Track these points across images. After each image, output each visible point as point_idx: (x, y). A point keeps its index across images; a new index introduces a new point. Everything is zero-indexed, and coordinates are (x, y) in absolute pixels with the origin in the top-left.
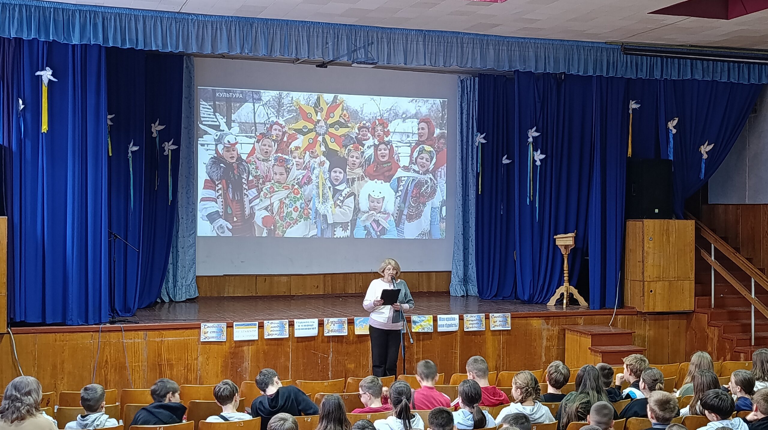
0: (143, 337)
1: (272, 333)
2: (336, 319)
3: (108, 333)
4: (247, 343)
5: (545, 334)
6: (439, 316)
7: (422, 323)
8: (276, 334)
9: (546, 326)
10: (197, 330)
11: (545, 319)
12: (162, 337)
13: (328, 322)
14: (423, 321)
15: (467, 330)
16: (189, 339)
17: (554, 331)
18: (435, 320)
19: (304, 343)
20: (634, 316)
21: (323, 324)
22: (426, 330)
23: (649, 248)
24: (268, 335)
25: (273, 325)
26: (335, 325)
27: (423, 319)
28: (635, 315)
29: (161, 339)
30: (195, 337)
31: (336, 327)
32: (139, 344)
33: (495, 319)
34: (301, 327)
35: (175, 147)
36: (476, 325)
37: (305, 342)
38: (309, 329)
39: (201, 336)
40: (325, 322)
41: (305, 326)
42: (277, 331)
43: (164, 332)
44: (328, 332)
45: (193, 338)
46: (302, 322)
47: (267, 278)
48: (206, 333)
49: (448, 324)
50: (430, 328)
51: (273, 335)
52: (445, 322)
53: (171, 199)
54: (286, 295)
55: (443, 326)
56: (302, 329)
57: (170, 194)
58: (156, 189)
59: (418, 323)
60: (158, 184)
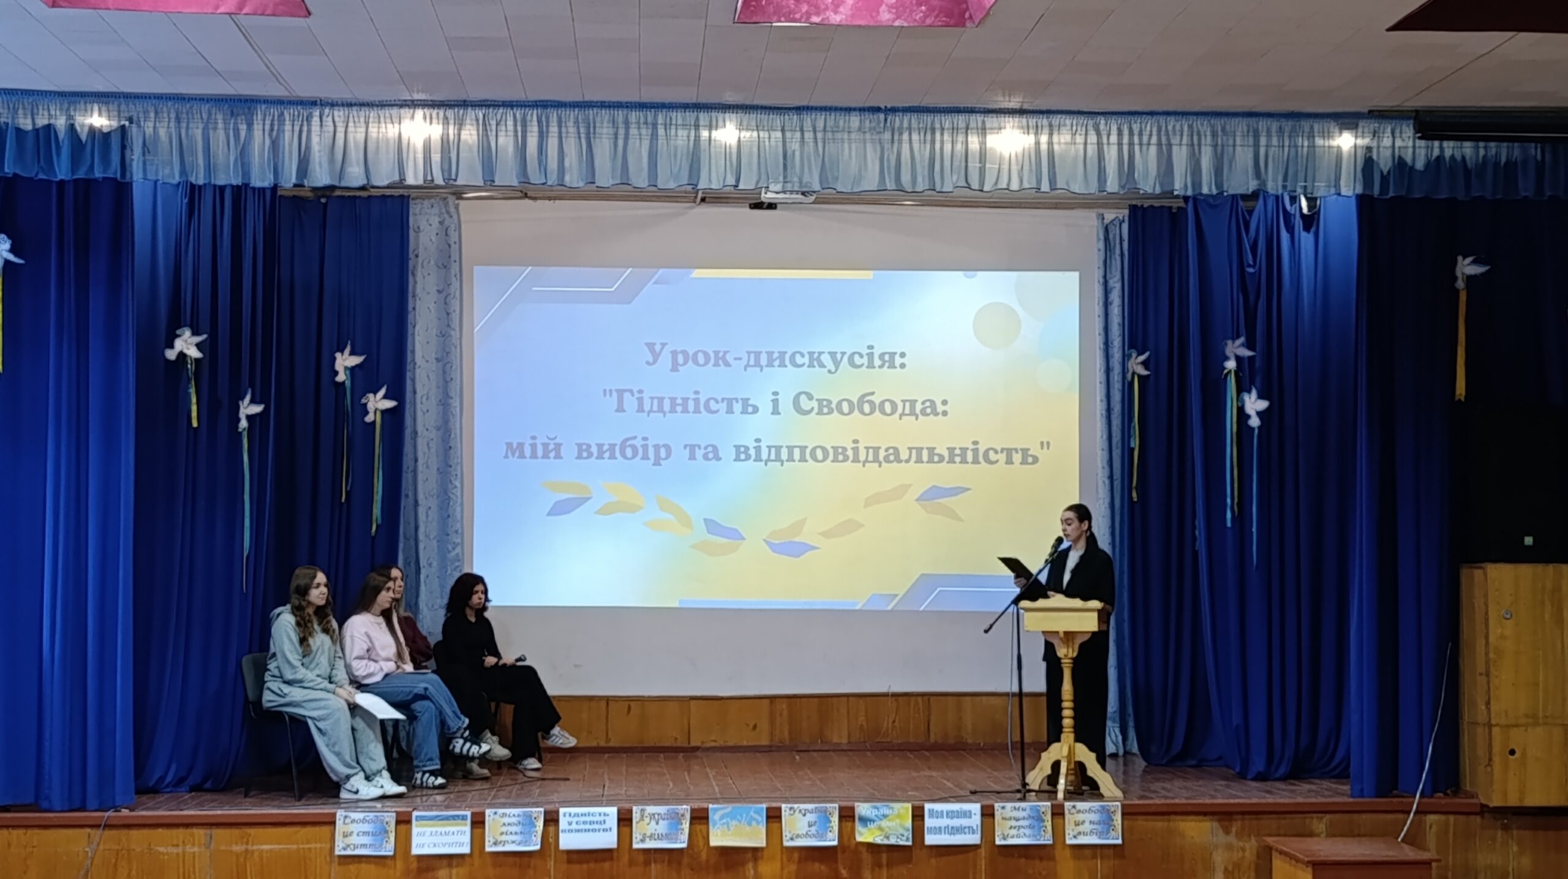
0: (203, 842)
1: (504, 838)
2: (662, 809)
3: (124, 832)
4: (445, 862)
5: (1219, 858)
6: (928, 806)
7: (884, 823)
8: (513, 842)
9: (1221, 838)
10: (326, 829)
11: (1219, 821)
12: (247, 843)
13: (642, 816)
14: (885, 816)
15: (1003, 843)
16: (310, 849)
17: (1243, 850)
18: (918, 815)
19: (585, 866)
20: (1472, 817)
21: (630, 820)
22: (893, 841)
23: (1502, 637)
24: (495, 844)
25: (506, 820)
26: (661, 822)
27: (887, 811)
28: (1476, 814)
29: (244, 847)
30: (323, 845)
31: (662, 827)
32: (194, 857)
33: (1080, 817)
34: (574, 826)
35: (390, 404)
36: (1028, 831)
37: (588, 862)
38: (594, 830)
39: (336, 843)
40: (634, 815)
41: (585, 823)
42: (516, 833)
43: (252, 831)
44: (643, 841)
45: (318, 845)
46: (577, 815)
47: (633, 704)
48: (345, 836)
49: (952, 828)
50: (903, 835)
51: (504, 843)
52: (944, 822)
53: (380, 522)
54: (679, 744)
55: (938, 830)
56: (578, 831)
57: (377, 511)
58: (343, 500)
59: (874, 821)
60: (348, 489)
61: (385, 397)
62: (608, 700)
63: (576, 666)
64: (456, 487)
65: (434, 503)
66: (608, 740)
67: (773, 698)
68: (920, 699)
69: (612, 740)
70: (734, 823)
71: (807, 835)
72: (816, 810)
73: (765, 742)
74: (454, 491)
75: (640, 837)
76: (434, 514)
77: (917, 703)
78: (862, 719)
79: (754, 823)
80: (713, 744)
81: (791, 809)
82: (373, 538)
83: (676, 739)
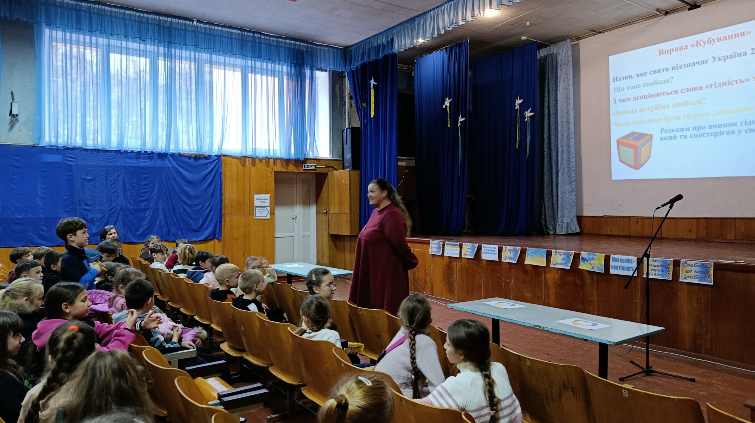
1: (467, 253)
2: (511, 248)
4: (455, 260)
6: (612, 256)
7: (592, 262)
8: (469, 255)
10: (428, 245)
13: (506, 250)
14: (593, 259)
16: (425, 252)
18: (607, 259)
21: (502, 251)
22: (595, 270)
24: (465, 255)
25: (468, 247)
26: (510, 252)
27: (594, 257)
30: (428, 250)
31: (511, 255)
33: (689, 268)
34: (486, 251)
35: (531, 114)
36: (660, 273)
37: (492, 265)
38: (491, 253)
39: (430, 250)
40: (503, 249)
41: (489, 250)
42: (470, 252)
44: (505, 259)
46: (487, 247)
47: (639, 220)
48: (432, 248)
49: (623, 267)
50: (600, 268)
51: (467, 255)
52: (619, 264)
53: (529, 154)
55: (616, 268)
56: (487, 253)
57: (528, 150)
58: (517, 148)
59: (588, 260)
60: (519, 142)
61: (530, 112)
62: (630, 218)
69: (631, 233)
70: (535, 256)
71: (561, 264)
72: (565, 253)
73: (694, 237)
75: (504, 258)
78: (742, 229)
79: (542, 256)
81: (556, 252)
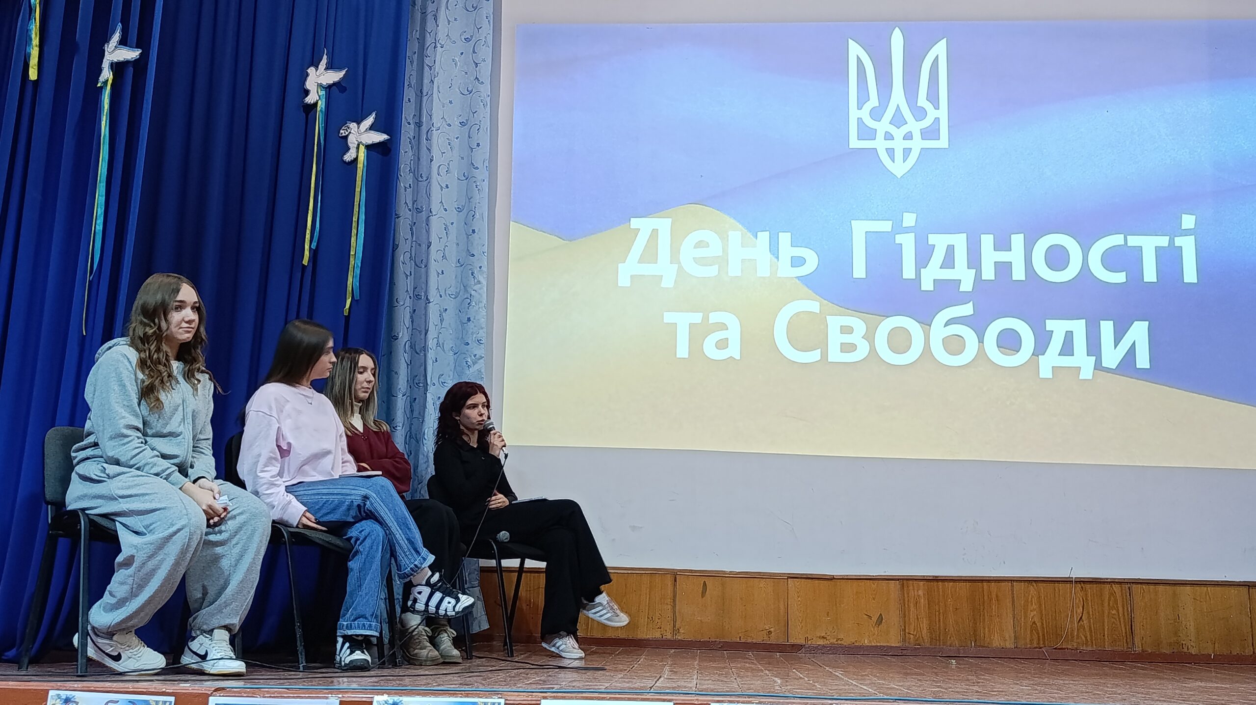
35: (379, 137)
47: (710, 582)
53: (357, 297)
54: (773, 640)
57: (352, 281)
58: (305, 262)
60: (314, 246)
61: (372, 128)
62: (675, 574)
63: (634, 528)
64: (479, 282)
65: (451, 304)
66: (675, 630)
67: (904, 581)
68: (1116, 588)
69: (681, 631)
73: (894, 640)
74: (475, 288)
76: (450, 318)
77: (1112, 594)
78: (1033, 614)
80: (821, 642)
82: (347, 318)
83: (770, 632)
